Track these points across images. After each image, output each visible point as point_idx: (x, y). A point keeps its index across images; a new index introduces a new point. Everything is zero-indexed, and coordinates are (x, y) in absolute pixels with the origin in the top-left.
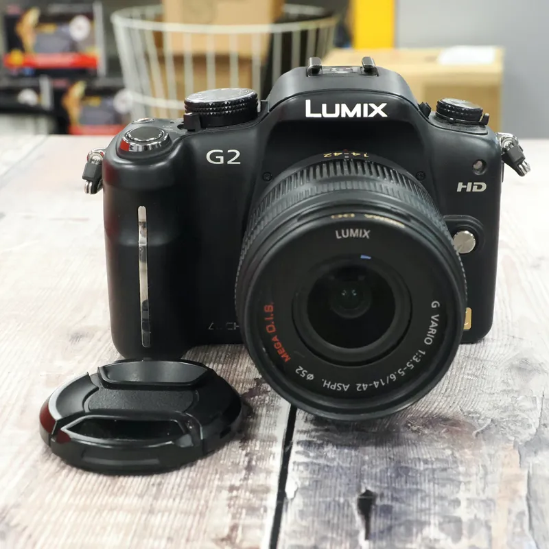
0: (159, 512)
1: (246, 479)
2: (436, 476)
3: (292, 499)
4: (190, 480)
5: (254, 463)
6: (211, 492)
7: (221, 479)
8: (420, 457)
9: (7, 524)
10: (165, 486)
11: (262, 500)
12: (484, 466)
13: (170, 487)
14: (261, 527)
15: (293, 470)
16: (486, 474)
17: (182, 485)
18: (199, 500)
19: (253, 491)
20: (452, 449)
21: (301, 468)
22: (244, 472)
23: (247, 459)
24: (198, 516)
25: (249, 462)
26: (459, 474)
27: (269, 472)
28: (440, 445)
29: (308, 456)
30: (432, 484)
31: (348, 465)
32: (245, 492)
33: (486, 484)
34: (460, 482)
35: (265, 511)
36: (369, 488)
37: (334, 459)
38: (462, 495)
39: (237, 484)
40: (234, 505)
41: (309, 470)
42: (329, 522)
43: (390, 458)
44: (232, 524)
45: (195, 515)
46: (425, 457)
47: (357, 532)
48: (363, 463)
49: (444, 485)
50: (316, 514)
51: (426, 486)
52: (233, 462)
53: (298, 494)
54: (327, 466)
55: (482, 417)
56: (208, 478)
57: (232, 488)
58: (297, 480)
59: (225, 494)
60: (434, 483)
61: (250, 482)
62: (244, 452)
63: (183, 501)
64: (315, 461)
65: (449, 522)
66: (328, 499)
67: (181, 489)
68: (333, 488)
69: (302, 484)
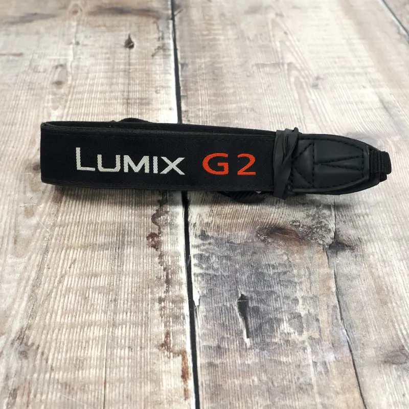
0: (119, 325)
1: (167, 291)
2: (281, 279)
3: (198, 306)
4: (133, 295)
5: (170, 277)
6: (148, 305)
7: (152, 293)
8: (269, 263)
9: (26, 344)
10: (119, 301)
11: (180, 309)
12: (307, 268)
13: (122, 302)
14: (184, 332)
15: (195, 281)
16: (310, 274)
17: (129, 300)
18: (142, 313)
19: (173, 302)
20: (287, 255)
21: (200, 278)
22: (165, 285)
23: (165, 273)
24: (144, 326)
25: (167, 276)
26: (294, 276)
27: (180, 284)
28: (280, 252)
29: (202, 268)
30: (279, 285)
31: (227, 274)
32: (169, 302)
33: (311, 283)
34: (296, 283)
35: (184, 318)
36: (243, 293)
37: (218, 269)
38: (299, 294)
39: (163, 296)
40: (164, 314)
41: (205, 280)
42: (223, 324)
43: (251, 265)
44: (165, 331)
45: (142, 326)
46: (272, 263)
47: (242, 332)
48: (236, 271)
49: (287, 287)
50: (215, 318)
51: (277, 288)
52: (157, 277)
53: (201, 301)
54: (215, 275)
55: (301, 225)
56: (144, 292)
57: (161, 300)
58: (199, 289)
59: (157, 306)
60: (281, 285)
61: (170, 293)
62: (162, 267)
63: (132, 314)
64: (207, 272)
65: (294, 318)
66: (220, 305)
67: (129, 304)
68: (222, 295)
69: (202, 293)
